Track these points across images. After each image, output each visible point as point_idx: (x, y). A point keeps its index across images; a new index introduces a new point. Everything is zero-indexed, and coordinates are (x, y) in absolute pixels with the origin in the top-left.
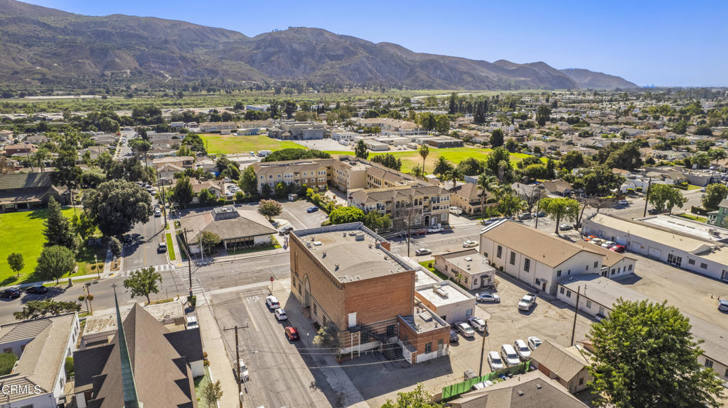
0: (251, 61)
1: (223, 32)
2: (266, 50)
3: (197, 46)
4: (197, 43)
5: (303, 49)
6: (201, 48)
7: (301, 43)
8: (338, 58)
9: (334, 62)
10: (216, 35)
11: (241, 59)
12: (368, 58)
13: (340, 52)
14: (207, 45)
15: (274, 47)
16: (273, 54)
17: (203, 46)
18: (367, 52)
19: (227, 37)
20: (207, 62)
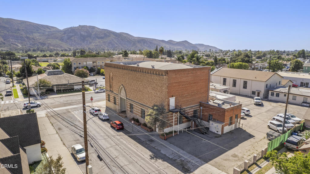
0: (62, 39)
1: (47, 27)
2: (69, 35)
3: (35, 32)
4: (35, 31)
5: (86, 34)
6: (37, 33)
7: (85, 32)
8: (102, 38)
9: (100, 40)
10: (44, 28)
11: (57, 38)
12: (115, 38)
13: (103, 36)
14: (40, 32)
15: (72, 33)
16: (72, 36)
17: (38, 33)
18: (115, 36)
19: (50, 29)
20: (40, 39)
